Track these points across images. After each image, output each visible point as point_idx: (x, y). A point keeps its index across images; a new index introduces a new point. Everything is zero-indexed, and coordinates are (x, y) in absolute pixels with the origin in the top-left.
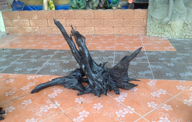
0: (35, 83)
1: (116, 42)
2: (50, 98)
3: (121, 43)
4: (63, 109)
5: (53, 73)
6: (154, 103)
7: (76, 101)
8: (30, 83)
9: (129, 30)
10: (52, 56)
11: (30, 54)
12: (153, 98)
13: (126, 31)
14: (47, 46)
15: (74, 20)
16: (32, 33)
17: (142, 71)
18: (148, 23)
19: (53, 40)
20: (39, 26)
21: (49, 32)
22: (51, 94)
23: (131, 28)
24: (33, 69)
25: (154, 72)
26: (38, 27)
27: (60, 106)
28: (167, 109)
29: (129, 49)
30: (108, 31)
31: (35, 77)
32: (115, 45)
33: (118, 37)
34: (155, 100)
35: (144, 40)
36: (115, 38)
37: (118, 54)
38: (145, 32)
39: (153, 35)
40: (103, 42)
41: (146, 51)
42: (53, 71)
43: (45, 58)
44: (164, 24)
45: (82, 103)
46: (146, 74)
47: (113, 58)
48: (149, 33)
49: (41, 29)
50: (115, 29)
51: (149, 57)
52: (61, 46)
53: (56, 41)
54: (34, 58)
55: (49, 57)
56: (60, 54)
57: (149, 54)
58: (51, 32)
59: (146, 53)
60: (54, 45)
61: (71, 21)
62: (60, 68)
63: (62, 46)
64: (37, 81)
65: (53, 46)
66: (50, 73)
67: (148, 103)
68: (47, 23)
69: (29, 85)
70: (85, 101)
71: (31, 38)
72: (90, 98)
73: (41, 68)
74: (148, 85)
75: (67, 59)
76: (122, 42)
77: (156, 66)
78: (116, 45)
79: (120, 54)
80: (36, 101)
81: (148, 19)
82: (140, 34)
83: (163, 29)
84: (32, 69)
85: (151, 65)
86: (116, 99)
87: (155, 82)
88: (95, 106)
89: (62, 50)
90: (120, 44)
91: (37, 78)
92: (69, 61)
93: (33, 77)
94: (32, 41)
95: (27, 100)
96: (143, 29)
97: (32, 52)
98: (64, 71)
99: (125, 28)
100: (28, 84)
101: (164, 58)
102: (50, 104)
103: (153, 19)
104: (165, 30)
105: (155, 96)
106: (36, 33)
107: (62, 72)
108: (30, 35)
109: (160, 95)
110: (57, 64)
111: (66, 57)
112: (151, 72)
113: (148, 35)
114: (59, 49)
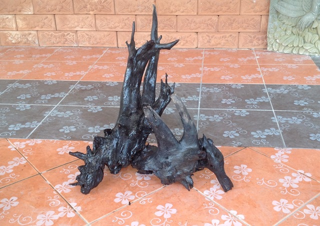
0: (26, 158)
1: (203, 64)
2: (60, 192)
3: (213, 66)
4: (87, 219)
5: (67, 134)
6: (286, 201)
7: (117, 200)
8: (16, 159)
9: (230, 39)
10: (64, 95)
11: (17, 91)
12: (285, 191)
13: (223, 41)
14: (54, 74)
15: (113, 16)
16: (21, 45)
17: (260, 129)
18: (270, 25)
19: (67, 59)
20: (37, 29)
21: (58, 43)
22: (62, 184)
23: (234, 35)
24: (23, 126)
25: (284, 132)
26: (35, 32)
27: (81, 213)
28: (315, 215)
29: (230, 80)
30: (187, 41)
31: (27, 145)
32: (200, 72)
33: (207, 53)
34: (289, 194)
35: (263, 61)
36: (202, 56)
37: (208, 91)
38: (265, 44)
39: (281, 51)
40: (176, 65)
41: (268, 86)
42: (66, 130)
43: (50, 101)
44: (303, 27)
45: (130, 204)
46: (268, 136)
47: (197, 100)
48: (273, 46)
49: (40, 35)
50: (200, 36)
51: (273, 99)
52: (84, 73)
53: (74, 62)
54: (24, 100)
55: (59, 99)
56: (81, 91)
57: (273, 91)
58: (62, 42)
59: (266, 90)
60: (69, 71)
61: (107, 19)
62: (81, 124)
63: (86, 73)
64: (31, 153)
65: (66, 74)
66: (59, 135)
67: (275, 203)
68: (53, 23)
69: (12, 162)
70: (136, 198)
71: (18, 56)
72: (148, 192)
73: (40, 123)
74: (272, 161)
75: (96, 103)
76: (216, 66)
77: (289, 119)
78: (204, 71)
79: (211, 90)
80: (28, 201)
81: (270, 17)
82: (253, 48)
83: (301, 38)
84: (19, 127)
85: (279, 117)
86: (206, 192)
87: (288, 154)
88: (159, 210)
89: (87, 83)
90: (212, 69)
91: (32, 146)
92: (102, 108)
93: (22, 145)
94: (22, 62)
95: (9, 199)
96: (260, 36)
97: (21, 86)
98: (91, 129)
99: (222, 35)
100: (11, 160)
101: (306, 101)
102: (59, 207)
103: (281, 15)
104: (306, 40)
105: (288, 186)
107: (86, 132)
108: (17, 48)
109: (299, 183)
110: (76, 113)
111: (95, 98)
112: (279, 132)
113: (271, 50)
114: (79, 81)
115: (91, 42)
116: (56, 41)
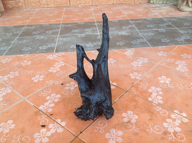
1: (122, 11)
3: (129, 11)
10: (58, 30)
14: (44, 21)
19: (46, 13)
21: (36, 6)
24: (47, 47)
26: (23, 1)
32: (124, 14)
37: (136, 22)
39: (158, 3)
42: (74, 47)
43: (53, 34)
47: (133, 27)
48: (154, 0)
49: (26, 2)
52: (61, 19)
53: (52, 15)
58: (39, 5)
60: (52, 19)
82: (142, 2)
92: (85, 35)
106: (20, 8)
110: (73, 38)
111: (77, 30)
113: (153, 2)
114: (61, 23)
115: (55, 4)
116: (35, 5)
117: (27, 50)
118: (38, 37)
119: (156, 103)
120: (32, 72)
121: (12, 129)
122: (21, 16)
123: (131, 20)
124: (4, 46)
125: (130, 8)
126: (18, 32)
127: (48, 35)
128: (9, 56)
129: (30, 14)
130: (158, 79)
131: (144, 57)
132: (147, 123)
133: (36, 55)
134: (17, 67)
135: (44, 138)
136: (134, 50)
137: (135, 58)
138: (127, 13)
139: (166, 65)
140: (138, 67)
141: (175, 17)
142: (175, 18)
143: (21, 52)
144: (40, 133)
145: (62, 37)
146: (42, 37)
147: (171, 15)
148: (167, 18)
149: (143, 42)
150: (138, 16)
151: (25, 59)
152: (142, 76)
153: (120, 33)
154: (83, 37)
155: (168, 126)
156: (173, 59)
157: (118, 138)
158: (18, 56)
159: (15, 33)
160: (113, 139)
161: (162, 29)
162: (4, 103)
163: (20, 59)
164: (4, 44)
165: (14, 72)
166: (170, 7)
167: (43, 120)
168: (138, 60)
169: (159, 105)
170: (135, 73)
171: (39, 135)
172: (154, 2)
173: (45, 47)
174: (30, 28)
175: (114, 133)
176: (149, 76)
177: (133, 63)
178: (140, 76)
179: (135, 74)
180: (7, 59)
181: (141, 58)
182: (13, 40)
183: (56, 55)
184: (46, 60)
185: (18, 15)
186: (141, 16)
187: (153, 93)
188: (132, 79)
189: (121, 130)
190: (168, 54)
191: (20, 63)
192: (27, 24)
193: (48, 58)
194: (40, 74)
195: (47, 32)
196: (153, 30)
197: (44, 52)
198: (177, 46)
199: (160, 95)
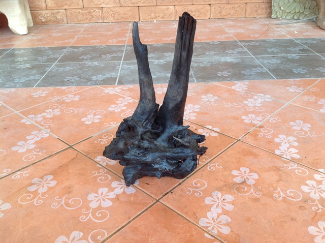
1: (225, 28)
9: (238, 9)
13: (233, 12)
14: (98, 41)
16: (50, 23)
19: (101, 31)
21: (85, 20)
23: (242, 6)
29: (260, 37)
30: (201, 13)
32: (228, 33)
37: (249, 45)
38: (268, 12)
39: (284, 17)
47: (245, 50)
48: (277, 13)
53: (110, 33)
55: (119, 57)
60: (111, 39)
63: (127, 39)
68: (81, 1)
82: (258, 17)
83: (302, 5)
92: (165, 61)
96: (264, 6)
99: (231, 6)
104: (306, 7)
106: (59, 22)
108: (48, 26)
113: (275, 17)
114: (126, 44)
116: (83, 18)
117: (73, 80)
118: (89, 63)
119: (288, 157)
120: (81, 110)
121: (51, 188)
122: (60, 34)
123: (241, 41)
124: (34, 75)
125: (239, 25)
126: (57, 55)
127: (106, 61)
128: (43, 88)
129: (74, 32)
130: (289, 125)
131: (265, 93)
132: (274, 185)
133: (87, 88)
134: (57, 103)
135: (104, 200)
136: (247, 83)
137: (250, 94)
138: (233, 31)
139: (302, 105)
140: (255, 107)
141: (315, 39)
142: (313, 39)
143: (63, 83)
144: (98, 194)
145: (128, 64)
146: (96, 63)
147: (307, 35)
148: (302, 39)
149: (261, 72)
150: (252, 36)
151: (70, 92)
152: (263, 119)
153: (223, 59)
154: (162, 64)
155: (310, 191)
156: (314, 97)
157: (226, 204)
158: (58, 89)
159: (52, 57)
160: (218, 206)
161: (293, 55)
162: (39, 152)
163: (62, 93)
164: (34, 72)
165: (53, 109)
166: (304, 25)
167: (101, 176)
168: (255, 97)
169: (293, 160)
170: (250, 115)
171: (96, 197)
172: (277, 16)
173: (100, 77)
174: (76, 50)
175: (220, 198)
176: (275, 120)
177: (247, 100)
178: (260, 119)
179: (251, 117)
180: (41, 92)
181: (259, 94)
182: (50, 67)
183: (120, 89)
184: (103, 94)
185: (55, 33)
186: (256, 36)
187: (282, 144)
188: (246, 124)
189: (230, 194)
190: (304, 90)
191: (62, 98)
192: (70, 45)
193: (106, 91)
194: (95, 113)
195: (104, 56)
196: (278, 56)
197: (100, 84)
198: (320, 79)
199: (294, 147)
